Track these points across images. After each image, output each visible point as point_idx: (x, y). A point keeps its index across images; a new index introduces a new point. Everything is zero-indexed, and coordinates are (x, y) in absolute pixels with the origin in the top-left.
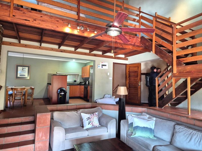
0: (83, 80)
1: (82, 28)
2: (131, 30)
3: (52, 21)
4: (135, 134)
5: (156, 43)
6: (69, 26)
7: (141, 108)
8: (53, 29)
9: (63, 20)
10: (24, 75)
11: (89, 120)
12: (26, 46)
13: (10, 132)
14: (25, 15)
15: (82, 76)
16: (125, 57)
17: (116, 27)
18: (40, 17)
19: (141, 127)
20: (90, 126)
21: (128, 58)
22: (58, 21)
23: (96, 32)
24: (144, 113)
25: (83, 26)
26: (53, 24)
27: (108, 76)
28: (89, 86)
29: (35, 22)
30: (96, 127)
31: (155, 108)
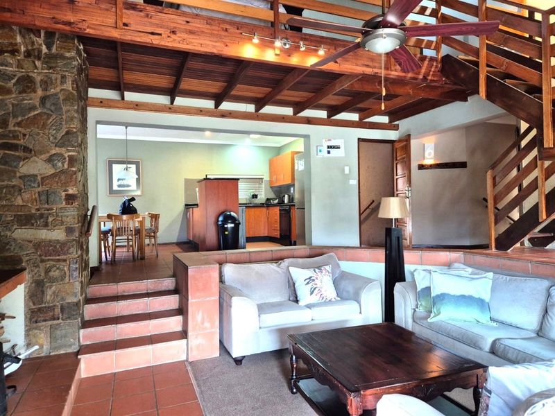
0: (275, 193)
1: (285, 44)
2: (432, 31)
3: (213, 30)
4: (439, 314)
5: (489, 69)
6: (256, 40)
7: (448, 253)
8: (215, 51)
9: (238, 26)
10: (128, 186)
11: (310, 285)
12: (137, 106)
13: (125, 314)
14: (150, 20)
15: (271, 181)
16: (390, 122)
17: (393, 26)
18: (185, 23)
19: (454, 296)
20: (314, 299)
21: (398, 125)
22: (226, 29)
23: (321, 52)
24: (456, 265)
25: (288, 37)
26: (215, 40)
27: (347, 178)
28: (294, 205)
29: (173, 36)
30: (330, 301)
31: (488, 252)
